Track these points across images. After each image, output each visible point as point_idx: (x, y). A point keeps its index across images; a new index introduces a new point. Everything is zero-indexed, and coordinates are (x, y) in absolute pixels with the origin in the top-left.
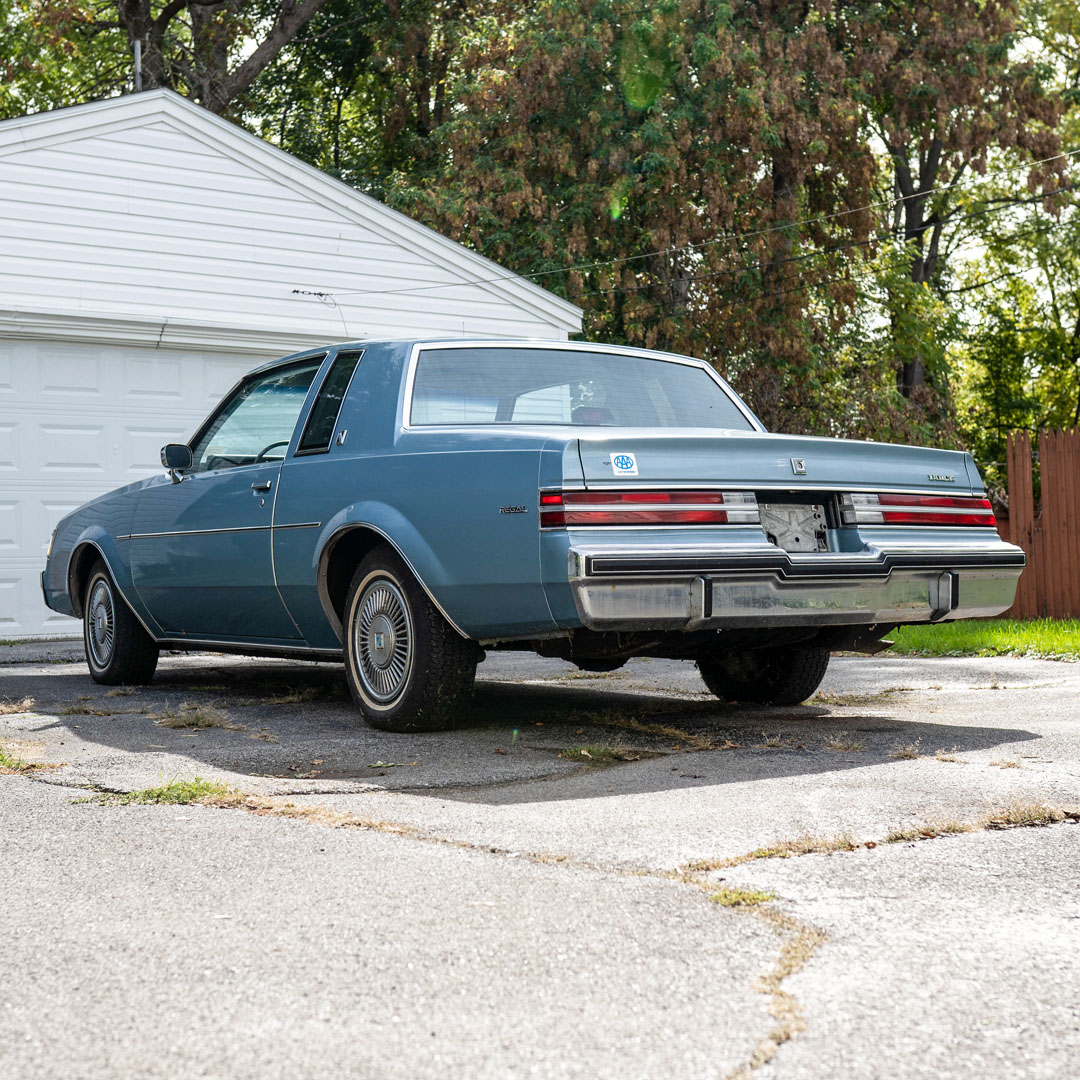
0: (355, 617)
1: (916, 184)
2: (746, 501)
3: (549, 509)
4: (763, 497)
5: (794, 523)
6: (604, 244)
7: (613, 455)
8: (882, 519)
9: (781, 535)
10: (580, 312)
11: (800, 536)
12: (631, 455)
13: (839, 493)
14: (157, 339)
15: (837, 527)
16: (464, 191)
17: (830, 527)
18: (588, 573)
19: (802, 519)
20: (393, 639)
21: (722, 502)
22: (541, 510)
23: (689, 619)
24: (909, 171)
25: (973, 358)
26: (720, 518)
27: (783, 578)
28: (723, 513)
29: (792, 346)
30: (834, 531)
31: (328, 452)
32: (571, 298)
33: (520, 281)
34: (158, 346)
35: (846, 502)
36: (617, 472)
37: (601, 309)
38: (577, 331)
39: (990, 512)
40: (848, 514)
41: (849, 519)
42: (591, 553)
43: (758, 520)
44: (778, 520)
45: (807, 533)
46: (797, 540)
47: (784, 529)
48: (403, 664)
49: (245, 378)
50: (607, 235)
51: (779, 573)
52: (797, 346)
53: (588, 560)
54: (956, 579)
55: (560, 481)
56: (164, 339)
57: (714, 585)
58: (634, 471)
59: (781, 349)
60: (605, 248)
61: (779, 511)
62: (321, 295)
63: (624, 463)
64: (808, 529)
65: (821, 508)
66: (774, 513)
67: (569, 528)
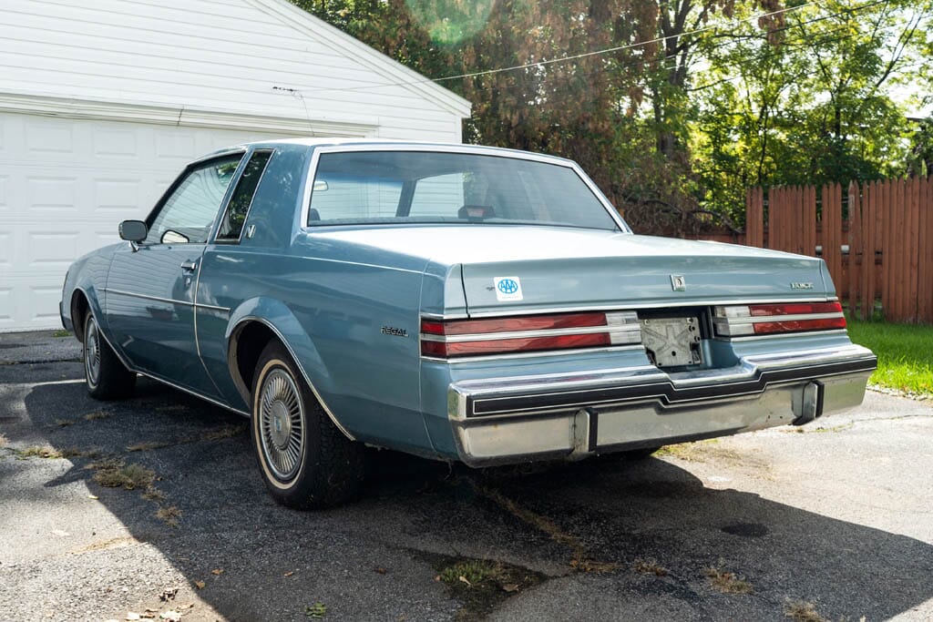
0: (260, 397)
1: (672, 25)
2: (628, 321)
3: (430, 338)
4: (644, 314)
5: (671, 337)
6: (487, 59)
7: (497, 280)
8: (752, 331)
9: (659, 350)
10: (470, 104)
11: (676, 350)
12: (516, 279)
13: (713, 307)
14: (177, 119)
15: (710, 338)
16: (397, 23)
17: (703, 337)
18: (469, 413)
19: (678, 332)
20: (289, 424)
21: (605, 324)
22: (421, 337)
23: (573, 450)
24: (668, 18)
25: (701, 130)
26: (604, 341)
27: (666, 403)
28: (606, 335)
29: (603, 126)
30: (706, 342)
31: (239, 243)
32: (464, 94)
33: (431, 83)
34: (178, 124)
35: (719, 315)
36: (502, 297)
37: (483, 100)
38: (467, 117)
39: (841, 315)
40: (720, 327)
41: (721, 331)
42: (474, 392)
43: (639, 340)
44: (656, 335)
45: (683, 346)
46: (674, 354)
47: (662, 344)
48: (298, 451)
49: (189, 166)
50: (488, 53)
51: (663, 399)
52: (606, 126)
53: (469, 399)
54: (821, 389)
55: (441, 309)
56: (182, 119)
57: (600, 416)
58: (518, 296)
59: (596, 128)
60: (486, 61)
61: (657, 326)
62: (291, 90)
63: (509, 287)
64: (683, 342)
65: (696, 320)
66: (652, 327)
67: (450, 361)
